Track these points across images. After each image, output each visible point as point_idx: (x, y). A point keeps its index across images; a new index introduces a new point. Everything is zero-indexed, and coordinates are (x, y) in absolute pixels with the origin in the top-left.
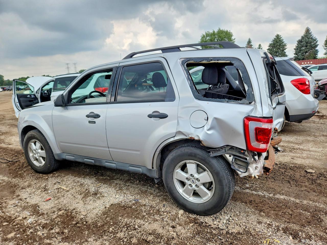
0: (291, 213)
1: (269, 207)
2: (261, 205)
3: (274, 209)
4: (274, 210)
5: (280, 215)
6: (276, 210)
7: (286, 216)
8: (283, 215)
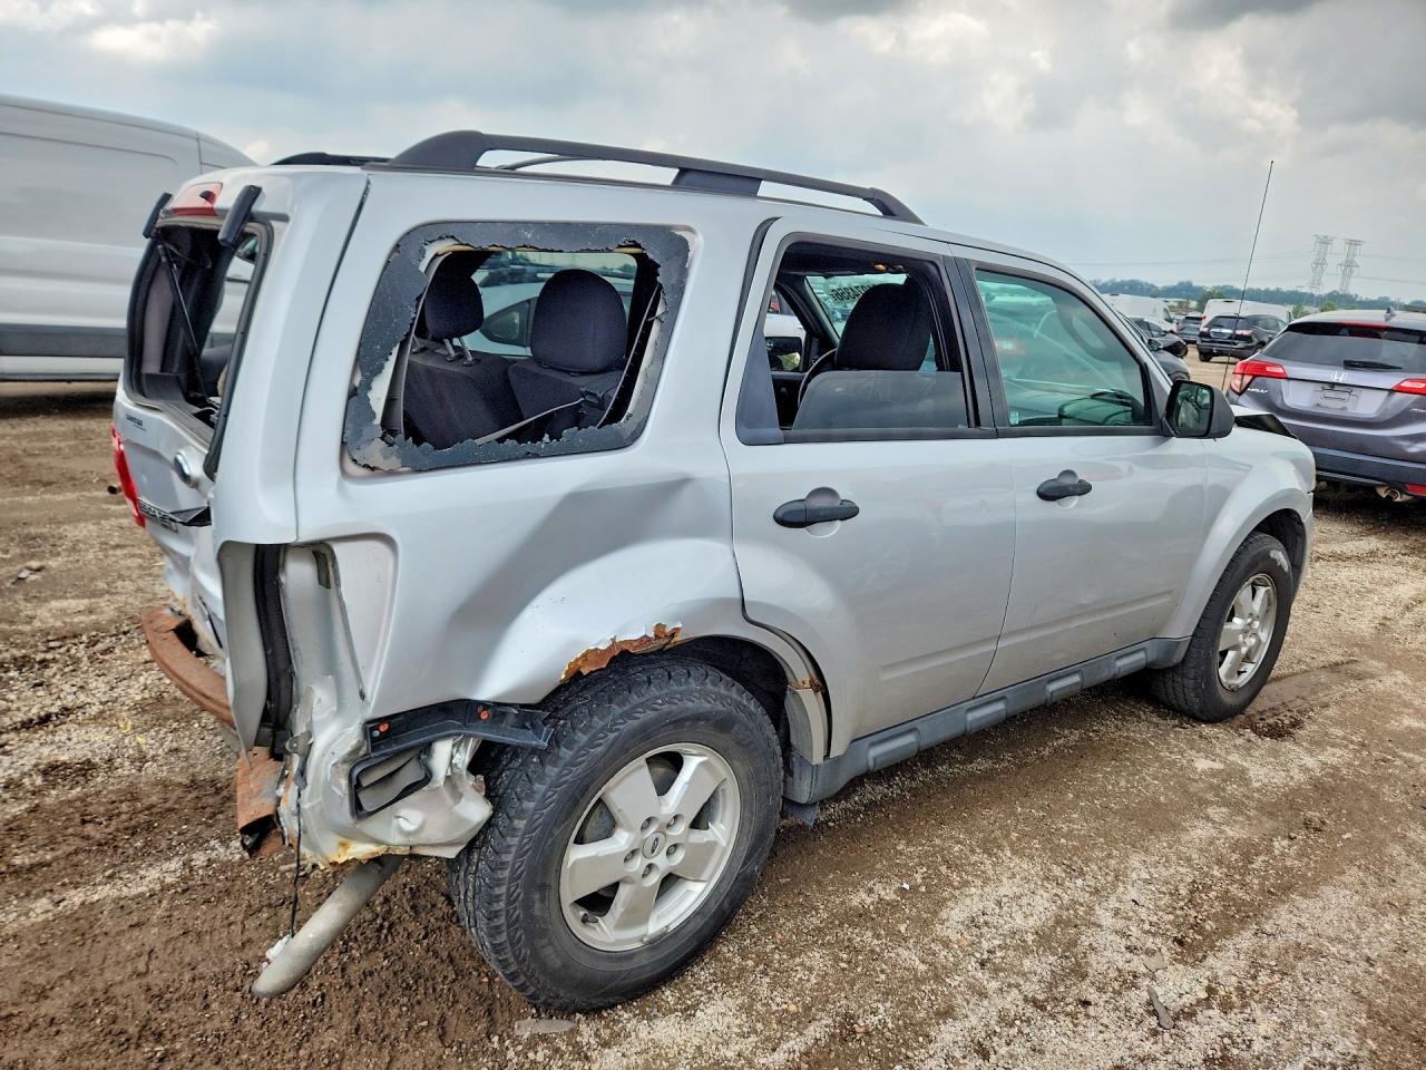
0: (89, 829)
1: (174, 809)
2: (210, 801)
3: (154, 810)
4: (153, 806)
5: (121, 802)
6: (147, 812)
7: (102, 809)
8: (111, 807)
